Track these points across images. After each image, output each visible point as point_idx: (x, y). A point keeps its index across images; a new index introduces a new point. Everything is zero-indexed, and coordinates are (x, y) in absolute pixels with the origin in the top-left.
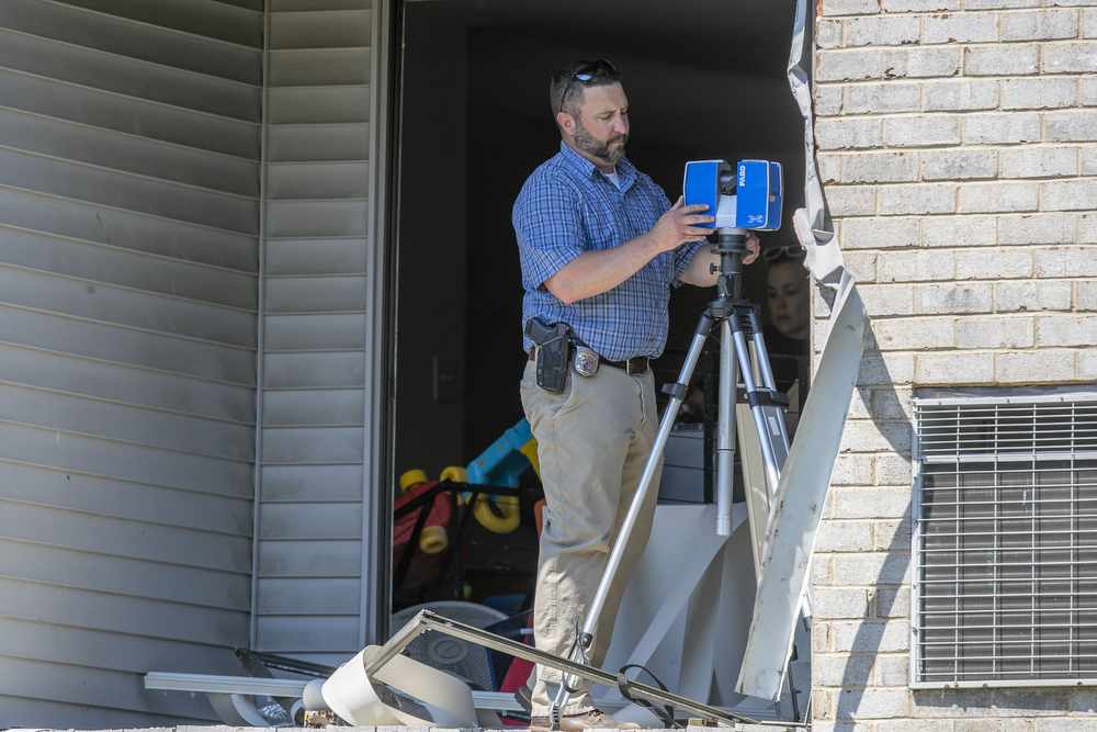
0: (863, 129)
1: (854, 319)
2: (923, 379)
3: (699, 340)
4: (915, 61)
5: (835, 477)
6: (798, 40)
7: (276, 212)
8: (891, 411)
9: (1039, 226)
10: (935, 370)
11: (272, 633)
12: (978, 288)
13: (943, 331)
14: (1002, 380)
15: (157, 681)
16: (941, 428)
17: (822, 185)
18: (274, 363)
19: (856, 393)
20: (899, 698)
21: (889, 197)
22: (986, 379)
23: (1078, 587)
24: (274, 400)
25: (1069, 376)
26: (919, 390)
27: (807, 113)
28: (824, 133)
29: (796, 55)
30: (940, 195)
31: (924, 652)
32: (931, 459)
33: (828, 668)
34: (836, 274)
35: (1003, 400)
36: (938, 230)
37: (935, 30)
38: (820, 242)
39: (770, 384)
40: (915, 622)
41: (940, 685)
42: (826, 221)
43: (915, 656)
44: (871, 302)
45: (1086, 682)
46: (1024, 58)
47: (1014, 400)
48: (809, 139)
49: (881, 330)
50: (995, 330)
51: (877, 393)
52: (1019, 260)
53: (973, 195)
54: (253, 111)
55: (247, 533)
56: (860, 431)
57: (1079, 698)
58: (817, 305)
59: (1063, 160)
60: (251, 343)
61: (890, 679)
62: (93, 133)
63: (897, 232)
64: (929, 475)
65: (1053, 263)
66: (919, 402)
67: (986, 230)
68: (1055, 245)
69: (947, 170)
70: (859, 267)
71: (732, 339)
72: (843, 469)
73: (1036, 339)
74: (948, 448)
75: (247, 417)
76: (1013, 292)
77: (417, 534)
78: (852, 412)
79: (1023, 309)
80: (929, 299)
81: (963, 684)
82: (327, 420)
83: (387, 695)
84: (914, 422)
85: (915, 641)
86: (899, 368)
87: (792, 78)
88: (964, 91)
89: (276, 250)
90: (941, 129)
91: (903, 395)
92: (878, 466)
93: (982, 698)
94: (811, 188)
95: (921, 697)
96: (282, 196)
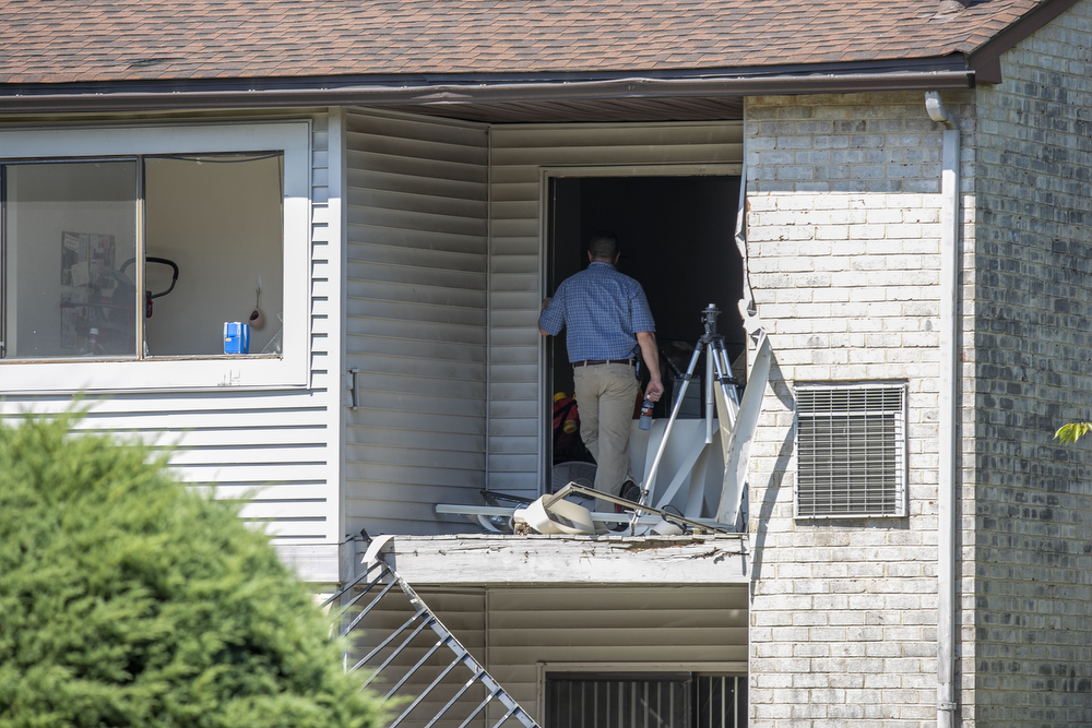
0: (770, 265)
1: (766, 351)
2: (798, 378)
3: (697, 353)
4: (792, 233)
5: (759, 422)
6: (741, 214)
7: (495, 279)
8: (784, 392)
9: (849, 309)
10: (804, 374)
11: (497, 481)
12: (822, 336)
13: (807, 356)
14: (834, 379)
15: (441, 509)
16: (806, 400)
17: (751, 289)
18: (495, 351)
19: (768, 384)
20: (788, 523)
21: (781, 295)
22: (827, 378)
23: (868, 473)
24: (495, 369)
25: (864, 377)
26: (796, 383)
27: (743, 255)
28: (752, 265)
29: (739, 229)
30: (805, 294)
31: (800, 502)
32: (802, 414)
33: (755, 509)
34: (757, 333)
35: (834, 388)
36: (803, 310)
37: (801, 219)
38: (751, 315)
39: (730, 374)
40: (796, 489)
41: (807, 517)
42: (753, 306)
43: (796, 504)
44: (774, 343)
45: (872, 516)
46: (842, 232)
47: (840, 388)
48: (745, 268)
49: (779, 356)
50: (830, 356)
51: (778, 384)
52: (840, 325)
53: (820, 294)
54: (483, 232)
55: (483, 432)
56: (770, 400)
57: (869, 523)
58: (750, 343)
59: (860, 279)
60: (484, 342)
61: (785, 514)
62: (411, 251)
63: (786, 311)
64: (801, 422)
65: (856, 325)
66: (796, 388)
67: (825, 310)
68: (857, 318)
69: (808, 283)
70: (769, 326)
71: (712, 353)
72: (762, 419)
73: (849, 360)
74: (809, 410)
75: (483, 377)
76: (839, 339)
77: (562, 424)
78: (766, 393)
79: (843, 346)
80: (802, 341)
81: (817, 517)
82: (520, 379)
83: (553, 517)
84: (794, 397)
85: (796, 496)
86: (787, 373)
87: (737, 239)
88: (814, 247)
89: (495, 297)
90: (805, 264)
91: (789, 385)
92: (778, 417)
93: (826, 523)
94: (746, 290)
95: (798, 522)
96: (498, 271)
